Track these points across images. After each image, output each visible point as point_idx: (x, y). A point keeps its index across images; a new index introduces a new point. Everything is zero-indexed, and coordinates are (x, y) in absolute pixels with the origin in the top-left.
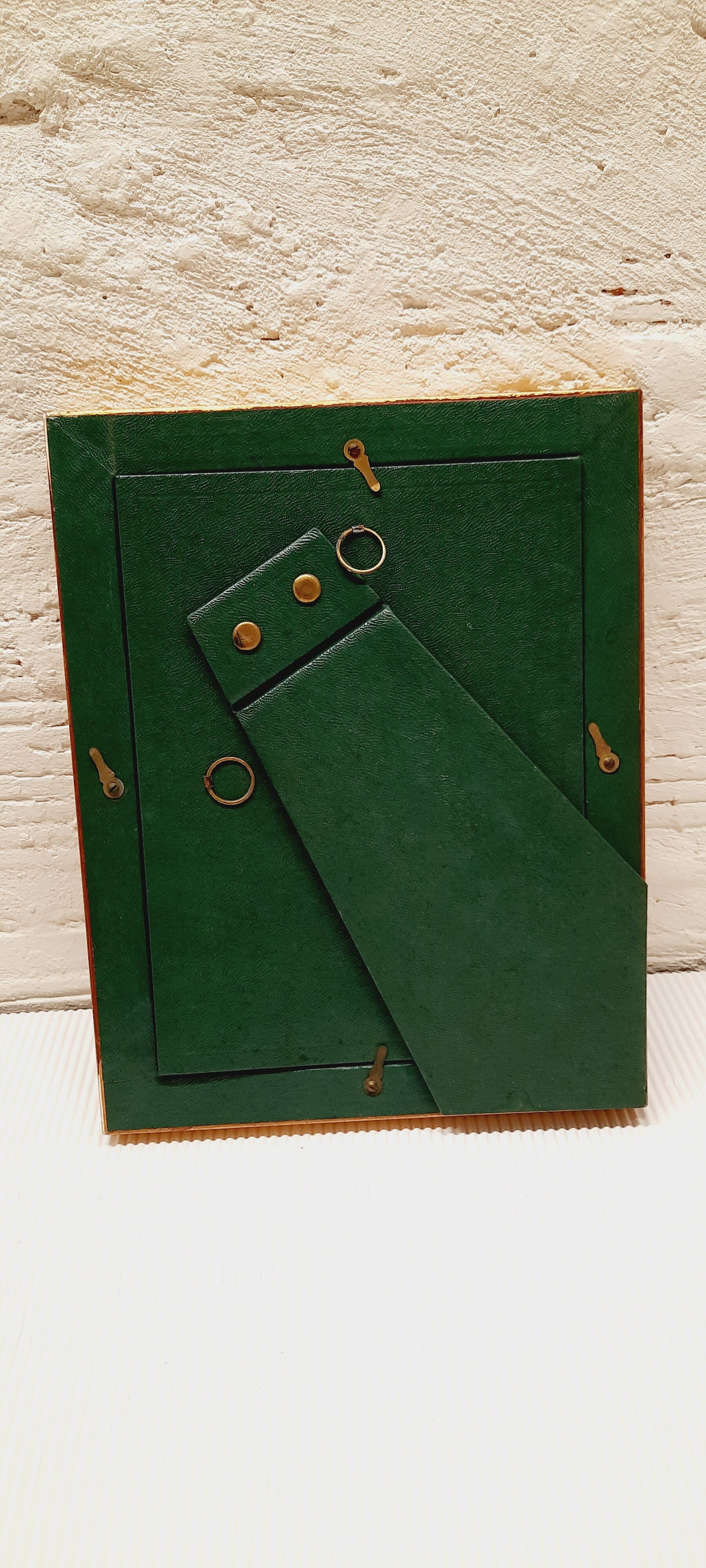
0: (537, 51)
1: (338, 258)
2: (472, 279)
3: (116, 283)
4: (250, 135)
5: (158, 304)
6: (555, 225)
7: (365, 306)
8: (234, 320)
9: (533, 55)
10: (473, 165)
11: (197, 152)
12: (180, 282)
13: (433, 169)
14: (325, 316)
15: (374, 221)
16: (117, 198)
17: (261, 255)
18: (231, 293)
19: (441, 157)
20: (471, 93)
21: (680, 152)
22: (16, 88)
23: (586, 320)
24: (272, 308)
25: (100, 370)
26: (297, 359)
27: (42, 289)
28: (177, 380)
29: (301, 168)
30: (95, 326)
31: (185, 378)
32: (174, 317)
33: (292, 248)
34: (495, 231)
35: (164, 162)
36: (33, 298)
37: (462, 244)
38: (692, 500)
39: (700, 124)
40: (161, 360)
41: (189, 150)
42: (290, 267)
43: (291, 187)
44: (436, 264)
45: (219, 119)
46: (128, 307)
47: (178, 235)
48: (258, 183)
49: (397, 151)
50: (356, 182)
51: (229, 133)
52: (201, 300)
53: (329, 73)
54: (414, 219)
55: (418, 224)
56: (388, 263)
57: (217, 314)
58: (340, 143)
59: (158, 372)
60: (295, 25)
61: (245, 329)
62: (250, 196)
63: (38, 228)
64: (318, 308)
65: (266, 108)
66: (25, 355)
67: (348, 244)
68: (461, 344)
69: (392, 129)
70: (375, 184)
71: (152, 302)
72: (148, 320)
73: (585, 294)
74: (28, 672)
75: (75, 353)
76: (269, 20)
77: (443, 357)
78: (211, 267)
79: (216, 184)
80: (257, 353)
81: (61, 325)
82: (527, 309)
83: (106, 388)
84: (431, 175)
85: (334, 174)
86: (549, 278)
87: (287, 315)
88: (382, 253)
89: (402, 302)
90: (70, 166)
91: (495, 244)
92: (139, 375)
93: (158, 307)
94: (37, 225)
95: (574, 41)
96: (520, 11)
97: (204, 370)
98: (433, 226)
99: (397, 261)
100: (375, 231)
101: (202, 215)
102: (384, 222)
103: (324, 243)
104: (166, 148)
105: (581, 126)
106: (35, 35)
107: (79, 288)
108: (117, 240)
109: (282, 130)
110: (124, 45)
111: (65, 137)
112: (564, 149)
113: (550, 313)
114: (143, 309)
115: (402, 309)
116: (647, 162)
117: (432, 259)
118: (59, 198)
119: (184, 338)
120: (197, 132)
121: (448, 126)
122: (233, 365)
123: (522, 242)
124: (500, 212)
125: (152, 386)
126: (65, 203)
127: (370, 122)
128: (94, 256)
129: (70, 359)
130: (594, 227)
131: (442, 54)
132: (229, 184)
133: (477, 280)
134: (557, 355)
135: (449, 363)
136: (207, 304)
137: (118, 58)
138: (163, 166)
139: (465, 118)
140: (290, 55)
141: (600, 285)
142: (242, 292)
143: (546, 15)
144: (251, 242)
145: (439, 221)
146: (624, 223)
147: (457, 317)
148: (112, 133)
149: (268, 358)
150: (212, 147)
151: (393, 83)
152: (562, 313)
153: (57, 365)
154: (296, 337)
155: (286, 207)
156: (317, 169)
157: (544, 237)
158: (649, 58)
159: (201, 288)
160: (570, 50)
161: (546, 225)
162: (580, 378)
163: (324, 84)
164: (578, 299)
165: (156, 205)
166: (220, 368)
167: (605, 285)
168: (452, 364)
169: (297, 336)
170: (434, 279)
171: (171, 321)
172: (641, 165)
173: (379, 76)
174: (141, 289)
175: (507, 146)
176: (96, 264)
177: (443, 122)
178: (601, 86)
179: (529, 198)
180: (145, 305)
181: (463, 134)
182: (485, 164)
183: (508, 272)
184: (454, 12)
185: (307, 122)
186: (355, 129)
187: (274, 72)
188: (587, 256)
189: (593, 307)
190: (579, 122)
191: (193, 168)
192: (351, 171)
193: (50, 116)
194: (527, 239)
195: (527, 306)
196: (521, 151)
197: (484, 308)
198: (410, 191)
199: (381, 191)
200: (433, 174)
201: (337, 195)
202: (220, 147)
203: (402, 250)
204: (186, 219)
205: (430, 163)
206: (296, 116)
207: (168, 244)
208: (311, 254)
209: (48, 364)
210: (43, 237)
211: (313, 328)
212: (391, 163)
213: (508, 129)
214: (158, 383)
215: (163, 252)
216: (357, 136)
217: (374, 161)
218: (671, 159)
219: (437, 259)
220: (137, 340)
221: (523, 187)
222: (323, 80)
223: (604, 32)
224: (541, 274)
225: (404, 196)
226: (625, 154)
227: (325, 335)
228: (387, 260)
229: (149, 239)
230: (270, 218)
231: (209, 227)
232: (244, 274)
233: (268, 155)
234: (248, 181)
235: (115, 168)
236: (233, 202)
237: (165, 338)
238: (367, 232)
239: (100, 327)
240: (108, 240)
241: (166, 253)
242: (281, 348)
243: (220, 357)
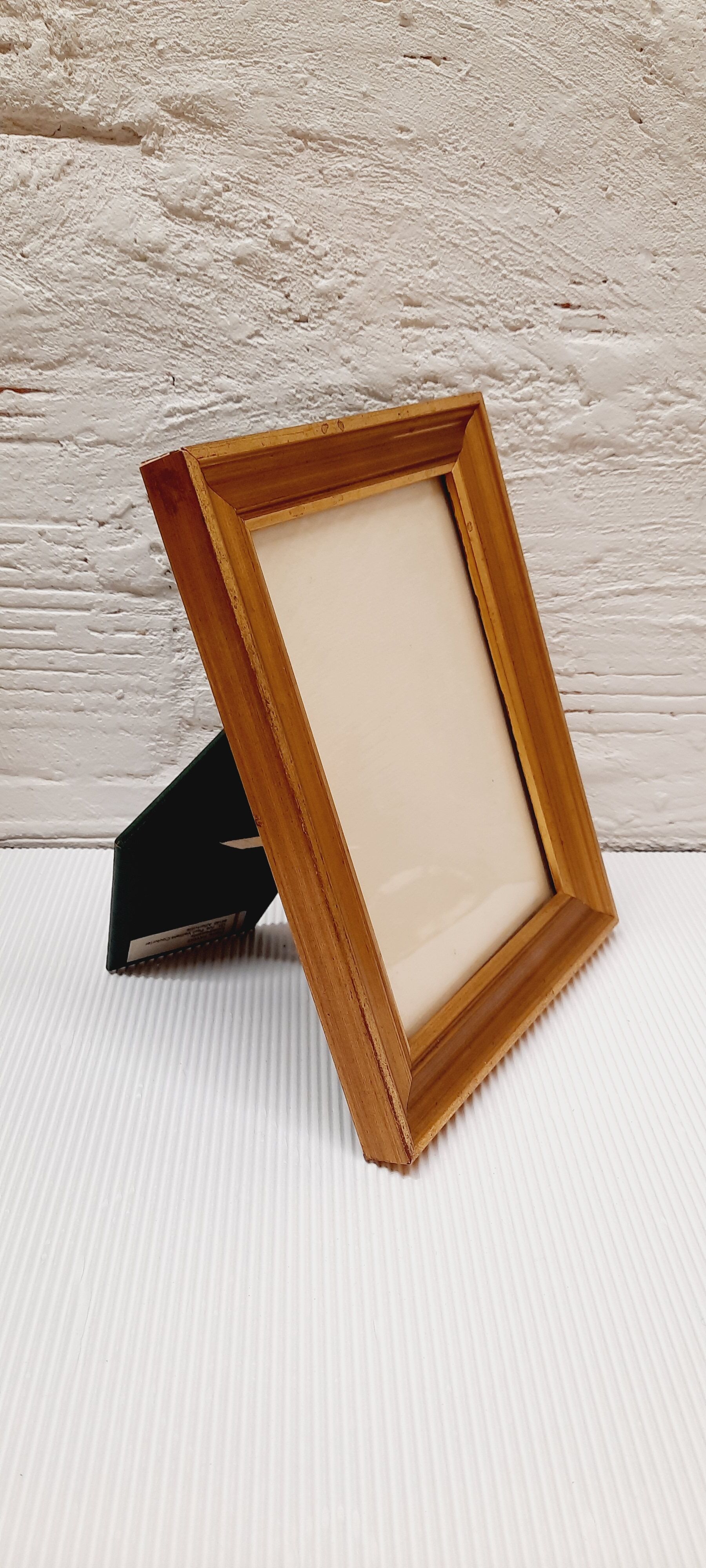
0: (515, 122)
1: (357, 264)
2: (456, 288)
3: (188, 270)
4: (298, 168)
5: (218, 288)
6: (521, 252)
7: (375, 302)
8: (275, 305)
9: (511, 125)
11: (257, 177)
12: (236, 273)
13: (433, 203)
14: (344, 307)
15: (386, 238)
16: (194, 206)
17: (299, 257)
18: (274, 284)
19: (439, 195)
20: (464, 149)
21: (617, 206)
22: (126, 118)
23: (541, 325)
24: (304, 298)
25: (170, 335)
26: (320, 338)
27: (131, 270)
28: (228, 347)
29: (334, 195)
30: (169, 302)
31: (235, 346)
32: (229, 299)
33: (323, 253)
34: (476, 252)
35: (232, 182)
36: (125, 276)
37: (451, 261)
38: (615, 470)
39: (632, 185)
40: (217, 331)
41: (251, 175)
42: (320, 267)
43: (325, 208)
44: (431, 274)
45: (275, 154)
46: (195, 289)
47: (238, 237)
48: (300, 203)
50: (375, 208)
51: (282, 165)
52: (251, 287)
53: (360, 127)
54: (416, 239)
55: (419, 243)
57: (263, 300)
58: (364, 179)
59: (214, 340)
60: (336, 89)
61: (283, 312)
62: (294, 213)
63: (133, 224)
64: (339, 301)
65: (311, 148)
66: (114, 319)
67: (365, 254)
68: (447, 337)
69: (404, 171)
70: (389, 211)
71: (214, 287)
72: (209, 300)
73: (541, 306)
74: (92, 568)
75: (152, 321)
76: (318, 84)
77: (432, 345)
78: (260, 263)
79: (270, 202)
80: (290, 331)
81: (144, 299)
82: (497, 313)
83: (174, 349)
85: (358, 201)
86: (514, 291)
87: (316, 304)
88: (390, 263)
89: (403, 301)
90: (161, 180)
91: (475, 262)
92: (199, 341)
93: (218, 290)
94: (132, 222)
95: (542, 117)
96: (504, 93)
97: (249, 341)
98: (430, 246)
99: (401, 269)
100: (386, 246)
101: (257, 224)
102: (393, 240)
103: (347, 252)
104: (234, 172)
105: (544, 180)
106: (144, 81)
107: (160, 272)
108: (191, 238)
109: (321, 165)
110: (209, 93)
111: (159, 157)
112: (531, 196)
113: (514, 318)
114: (206, 291)
115: (402, 306)
116: (592, 211)
117: (427, 270)
118: (151, 204)
119: (236, 315)
120: (258, 162)
121: (446, 172)
122: (272, 339)
123: (496, 263)
124: (480, 238)
125: (208, 351)
126: (154, 207)
127: (388, 165)
128: (173, 248)
129: (147, 325)
130: (550, 256)
131: (444, 119)
132: (279, 202)
133: (461, 288)
134: (517, 351)
135: (435, 350)
136: (255, 291)
137: (204, 103)
138: (230, 186)
139: (459, 168)
140: (332, 110)
141: (553, 300)
142: (282, 284)
143: (522, 97)
144: (292, 247)
145: (435, 242)
146: (573, 255)
147: (444, 316)
148: (195, 157)
149: (298, 336)
150: (268, 174)
151: (407, 137)
152: (523, 319)
153: (137, 328)
154: (321, 321)
155: (320, 223)
156: (346, 197)
157: (513, 261)
158: (596, 134)
159: (252, 278)
160: (540, 124)
161: (514, 251)
162: (534, 369)
163: (355, 134)
164: (537, 309)
165: (223, 214)
166: (261, 340)
167: (556, 300)
168: (438, 351)
170: (428, 285)
171: (227, 302)
172: (588, 212)
173: (397, 132)
174: (206, 275)
175: (488, 191)
176: (174, 255)
177: (442, 169)
178: (561, 151)
179: (503, 231)
180: (208, 288)
181: (456, 179)
182: (472, 203)
183: (484, 284)
184: (455, 89)
185: (340, 161)
186: (377, 169)
187: (319, 122)
188: (544, 277)
189: (546, 316)
190: (543, 177)
191: (253, 188)
192: (371, 200)
193: (149, 141)
194: (500, 261)
195: (497, 311)
196: (498, 195)
197: (464, 311)
198: (414, 218)
199: (393, 216)
200: (432, 207)
201: (360, 217)
202: (274, 174)
203: (406, 262)
204: (245, 226)
205: (430, 198)
206: (334, 156)
207: (230, 244)
208: (337, 260)
209: (130, 327)
210: (136, 231)
211: (334, 316)
212: (401, 197)
213: (490, 178)
214: (213, 349)
215: (225, 249)
216: (377, 174)
217: (388, 194)
218: (609, 210)
219: (431, 271)
220: (200, 315)
221: (499, 222)
222: (355, 131)
223: (564, 113)
224: (509, 288)
225: (409, 222)
226: (576, 203)
227: (343, 321)
228: (395, 269)
229: (216, 238)
230: (308, 230)
231: (262, 233)
232: (284, 270)
233: (309, 183)
234: (293, 201)
235: (195, 184)
236: (281, 216)
237: (221, 314)
238: (380, 246)
239: (173, 303)
240: (184, 237)
241: (228, 250)
242: (309, 329)
243: (262, 332)
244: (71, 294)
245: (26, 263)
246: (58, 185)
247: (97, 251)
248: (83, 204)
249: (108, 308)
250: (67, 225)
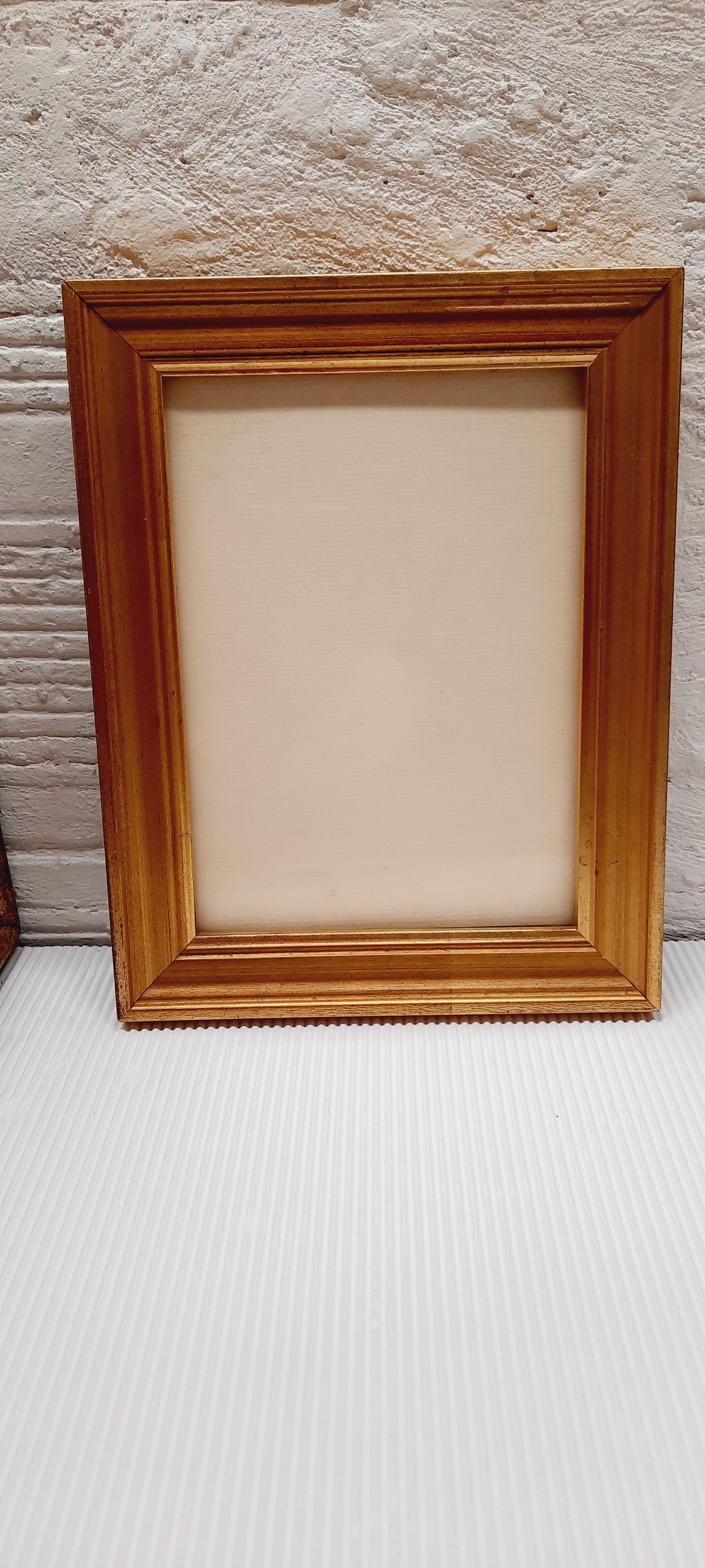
1: (627, 146)
3: (399, 167)
4: (549, 18)
5: (438, 189)
7: (648, 198)
8: (514, 209)
11: (494, 34)
12: (463, 167)
14: (606, 206)
15: (666, 108)
16: (410, 78)
17: (548, 141)
18: (513, 181)
24: (553, 197)
25: (372, 258)
26: (573, 251)
27: (325, 171)
30: (373, 212)
31: (458, 268)
32: (453, 204)
33: (581, 134)
35: (461, 43)
36: (314, 180)
40: (435, 249)
41: (486, 31)
42: (576, 154)
46: (408, 193)
47: (467, 118)
48: (552, 66)
49: (697, 36)
50: (652, 68)
51: (529, 15)
52: (482, 187)
56: (677, 153)
57: (497, 202)
58: (639, 28)
59: (430, 261)
61: (523, 218)
62: (542, 80)
63: (328, 108)
64: (600, 198)
66: (300, 240)
67: (637, 131)
71: (432, 188)
72: (426, 207)
75: (349, 240)
78: (496, 152)
79: (510, 67)
80: (532, 244)
81: (340, 210)
85: (630, 59)
87: (568, 204)
88: (671, 142)
89: (687, 193)
90: (367, 46)
93: (438, 193)
94: (326, 105)
97: (478, 260)
99: (686, 150)
100: (667, 119)
101: (493, 98)
102: (675, 112)
103: (614, 129)
104: (464, 29)
107: (362, 172)
108: (404, 122)
109: (581, 13)
111: (364, 17)
114: (423, 195)
115: (686, 201)
118: (352, 79)
119: (461, 226)
120: (497, 13)
122: (508, 256)
126: (356, 84)
127: (673, 5)
128: (381, 138)
132: (523, 67)
136: (487, 191)
138: (458, 48)
142: (524, 179)
144: (539, 127)
148: (412, 12)
149: (543, 250)
150: (510, 29)
153: (330, 251)
155: (578, 92)
156: (614, 54)
159: (483, 174)
165: (447, 87)
166: (493, 258)
169: (575, 227)
171: (450, 209)
174: (424, 173)
176: (381, 147)
180: (424, 191)
186: (657, 13)
191: (489, 50)
192: (649, 56)
199: (677, 77)
201: (632, 81)
202: (518, 29)
203: (692, 139)
204: (477, 102)
207: (455, 128)
208: (599, 141)
209: (321, 250)
210: (331, 117)
211: (593, 220)
212: (689, 49)
215: (450, 136)
216: (657, 20)
217: (672, 46)
220: (413, 228)
227: (605, 226)
228: (676, 150)
229: (437, 122)
230: (561, 102)
231: (499, 110)
232: (528, 160)
233: (566, 38)
234: (543, 64)
235: (412, 48)
236: (526, 85)
237: (442, 226)
238: (658, 120)
239: (378, 213)
240: (395, 122)
241: (453, 137)
242: (558, 239)
243: (495, 247)
244: (246, 208)
245: (187, 171)
246: (230, 62)
247: (281, 148)
248: (263, 86)
249: (292, 225)
250: (242, 116)
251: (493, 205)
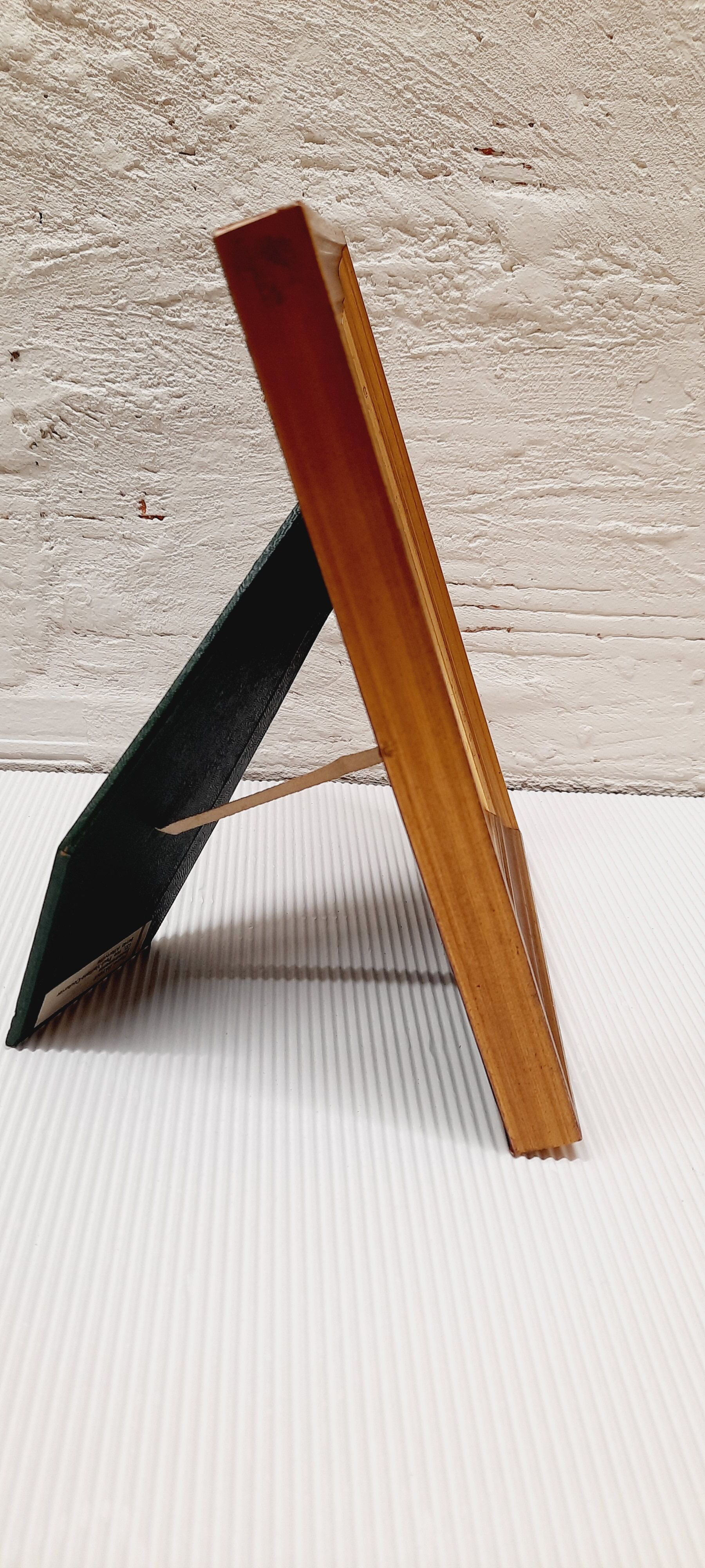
1: (251, 88)
2: (364, 123)
3: (57, 84)
5: (92, 108)
6: (438, 84)
7: (271, 135)
8: (157, 132)
10: (372, 21)
12: (113, 90)
14: (236, 138)
15: (285, 59)
16: (64, 7)
17: (185, 76)
18: (157, 107)
19: (345, 10)
21: (545, 35)
23: (459, 173)
24: (191, 125)
25: (36, 161)
26: (209, 174)
28: (102, 179)
30: (34, 121)
31: (110, 179)
32: (105, 122)
33: (212, 73)
34: (387, 82)
37: (358, 91)
38: (540, 348)
39: (563, 12)
40: (90, 159)
42: (209, 90)
43: (215, 19)
44: (335, 105)
46: (65, 107)
47: (115, 48)
48: (187, 12)
50: (272, 23)
52: (129, 109)
54: (318, 62)
55: (322, 67)
56: (294, 98)
57: (143, 125)
59: (86, 170)
62: (179, 22)
64: (230, 131)
67: (261, 76)
68: (352, 181)
70: (288, 26)
71: (86, 106)
72: (81, 121)
73: (460, 149)
75: (15, 143)
77: (336, 190)
78: (141, 81)
79: (151, 8)
80: (174, 165)
82: (410, 156)
83: (40, 179)
84: (336, 26)
85: (253, 12)
86: (430, 130)
87: (203, 133)
88: (289, 89)
89: (303, 135)
91: (386, 93)
92: (70, 171)
93: (91, 110)
97: (128, 173)
98: (334, 71)
99: (302, 97)
100: (284, 68)
101: (136, 33)
102: (292, 62)
103: (240, 72)
107: (24, 85)
108: (61, 45)
112: (449, 19)
113: (429, 162)
114: (78, 111)
115: (303, 141)
116: (518, 40)
117: (332, 100)
119: (112, 142)
122: (153, 172)
123: (409, 95)
124: (392, 66)
125: (80, 183)
126: (18, 6)
128: (40, 57)
132: (163, 9)
133: (369, 124)
134: (433, 201)
135: (340, 196)
136: (134, 114)
141: (473, 143)
142: (166, 107)
144: (177, 63)
145: (340, 66)
146: (496, 91)
147: (349, 156)
149: (183, 171)
152: (439, 164)
154: (210, 154)
155: (210, 36)
156: (239, 7)
157: (428, 94)
159: (131, 99)
161: (430, 82)
162: (451, 225)
164: (453, 153)
165: (97, 19)
166: (141, 173)
167: (477, 144)
168: (343, 197)
170: (332, 118)
171: (102, 126)
172: (513, 41)
174: (78, 92)
175: (401, 9)
176: (40, 65)
179: (417, 57)
180: (80, 108)
182: (382, 22)
183: (395, 120)
188: (463, 115)
189: (466, 161)
192: (268, 12)
194: (413, 93)
195: (410, 153)
196: (413, 14)
197: (373, 150)
198: (317, 37)
199: (292, 33)
200: (337, 24)
201: (255, 32)
203: (307, 88)
204: (123, 35)
205: (335, 14)
207: (105, 56)
208: (228, 81)
211: (224, 149)
212: (302, 10)
214: (86, 181)
215: (100, 62)
218: (537, 40)
219: (336, 100)
221: (413, 46)
224: (424, 126)
225: (311, 41)
226: (500, 30)
227: (235, 156)
228: (292, 95)
229: (89, 48)
230: (195, 44)
231: (142, 44)
232: (169, 91)
234: (179, 9)
236: (165, 26)
237: (95, 140)
238: (278, 68)
239: (39, 123)
240: (53, 44)
241: (103, 64)
242: (196, 163)
243: (142, 164)
251: (140, 126)
